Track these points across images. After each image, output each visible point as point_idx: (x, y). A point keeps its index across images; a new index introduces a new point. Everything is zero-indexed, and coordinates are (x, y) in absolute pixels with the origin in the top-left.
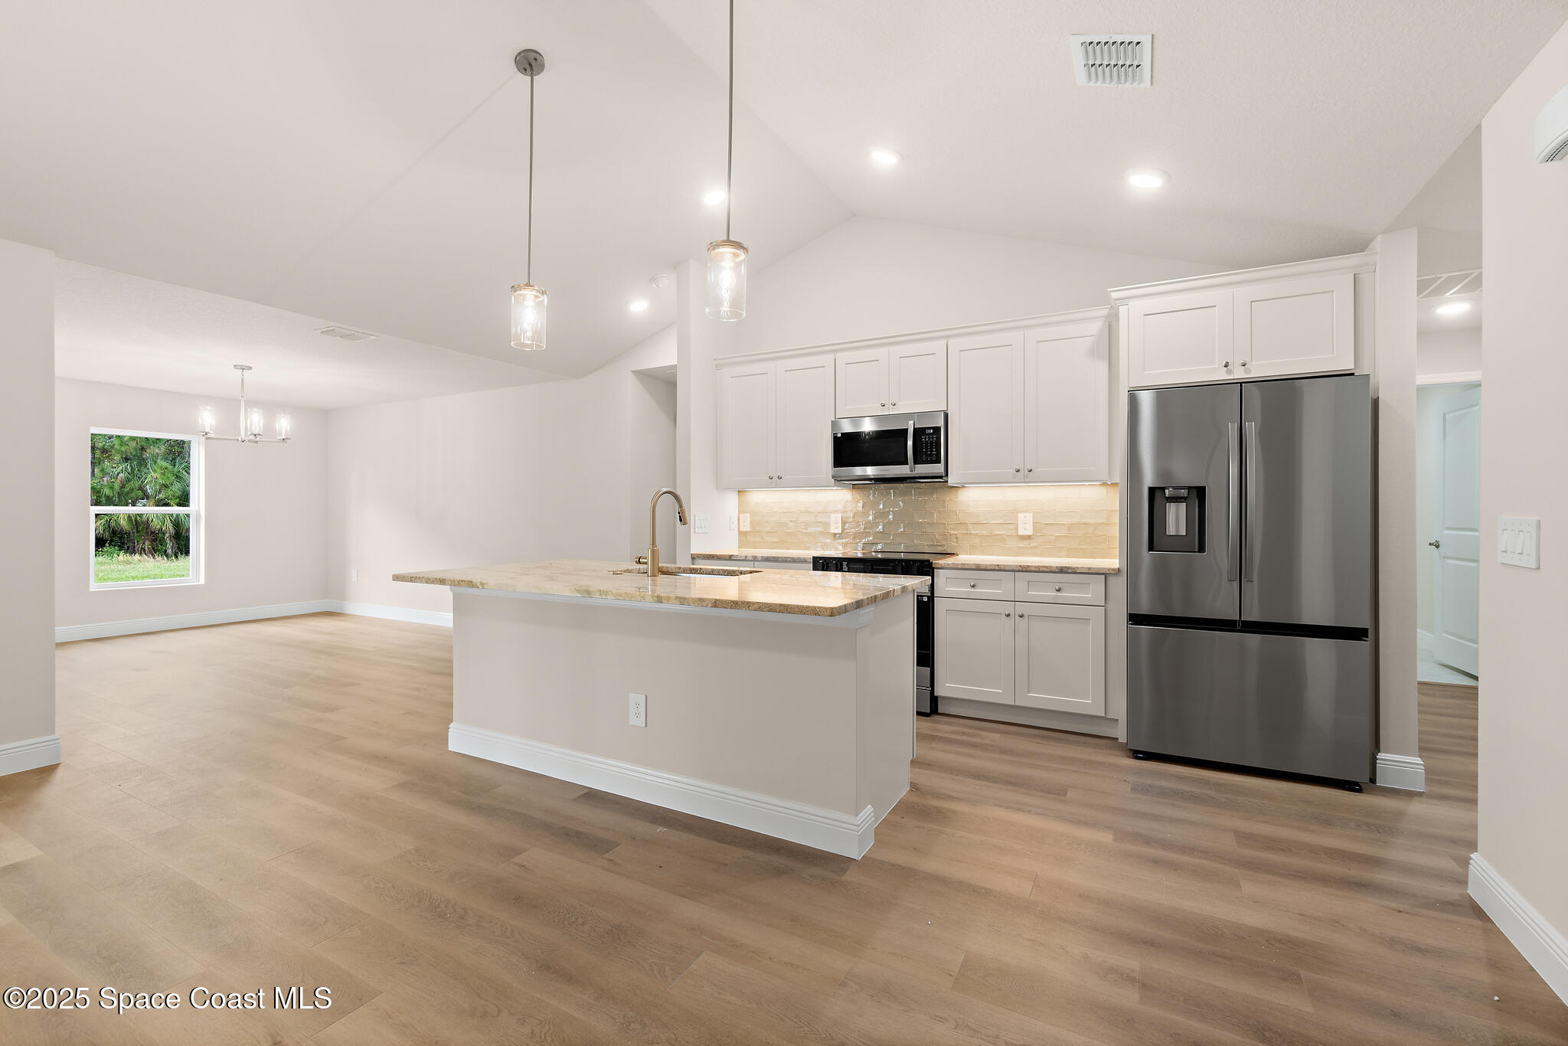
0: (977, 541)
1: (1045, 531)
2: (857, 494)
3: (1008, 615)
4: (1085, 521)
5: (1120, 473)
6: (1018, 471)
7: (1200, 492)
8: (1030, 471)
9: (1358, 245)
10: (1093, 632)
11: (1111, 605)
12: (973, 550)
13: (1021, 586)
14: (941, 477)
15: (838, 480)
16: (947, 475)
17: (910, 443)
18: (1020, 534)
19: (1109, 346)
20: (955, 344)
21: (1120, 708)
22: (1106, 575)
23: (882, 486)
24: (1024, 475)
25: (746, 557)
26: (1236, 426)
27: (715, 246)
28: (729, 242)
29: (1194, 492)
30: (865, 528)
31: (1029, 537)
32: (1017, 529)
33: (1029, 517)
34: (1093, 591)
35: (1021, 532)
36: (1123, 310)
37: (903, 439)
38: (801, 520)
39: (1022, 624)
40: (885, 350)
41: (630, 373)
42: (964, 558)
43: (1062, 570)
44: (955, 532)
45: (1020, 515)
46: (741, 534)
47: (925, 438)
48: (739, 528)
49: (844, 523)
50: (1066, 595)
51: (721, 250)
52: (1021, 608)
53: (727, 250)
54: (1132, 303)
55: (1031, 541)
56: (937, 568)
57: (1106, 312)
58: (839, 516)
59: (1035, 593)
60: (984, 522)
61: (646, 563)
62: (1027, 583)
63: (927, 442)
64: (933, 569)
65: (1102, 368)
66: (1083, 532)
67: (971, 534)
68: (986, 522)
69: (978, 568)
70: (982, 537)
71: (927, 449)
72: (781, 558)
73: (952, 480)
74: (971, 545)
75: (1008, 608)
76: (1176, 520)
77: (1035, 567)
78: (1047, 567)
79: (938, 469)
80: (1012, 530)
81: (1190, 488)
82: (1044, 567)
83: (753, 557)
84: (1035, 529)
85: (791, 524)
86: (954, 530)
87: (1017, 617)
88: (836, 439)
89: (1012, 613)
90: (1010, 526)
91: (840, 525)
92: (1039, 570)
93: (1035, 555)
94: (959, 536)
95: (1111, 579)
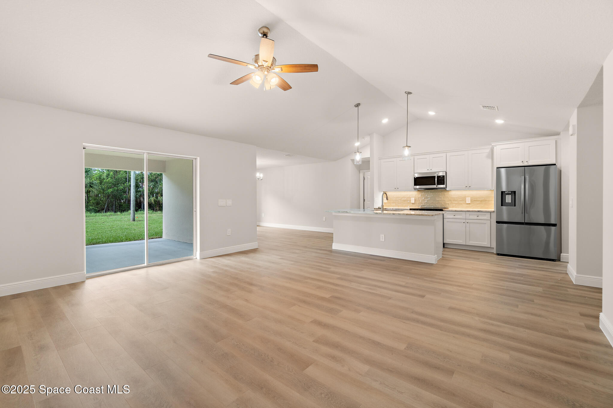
0: (454, 205)
1: (474, 202)
2: (419, 192)
4: (485, 199)
5: (494, 187)
6: (466, 187)
7: (515, 192)
8: (470, 187)
9: (558, 134)
10: (487, 227)
11: (492, 220)
12: (453, 207)
13: (468, 216)
14: (444, 188)
15: (415, 189)
16: (446, 188)
17: (436, 179)
18: (467, 203)
19: (491, 155)
20: (449, 154)
21: (494, 245)
22: (491, 212)
23: (427, 190)
24: (468, 188)
26: (524, 177)
27: (404, 147)
28: (407, 146)
29: (513, 192)
30: (421, 202)
31: (469, 204)
32: (466, 202)
33: (469, 198)
34: (487, 216)
36: (495, 148)
37: (434, 179)
39: (468, 225)
40: (428, 155)
41: (350, 160)
42: (450, 209)
43: (479, 211)
45: (467, 198)
50: (480, 217)
51: (406, 147)
52: (467, 221)
53: (407, 148)
54: (497, 146)
56: (444, 211)
57: (491, 147)
58: (414, 199)
59: (471, 217)
60: (456, 200)
61: (381, 208)
62: (469, 215)
63: (441, 179)
65: (490, 161)
67: (452, 203)
69: (456, 211)
70: (456, 204)
71: (441, 181)
76: (508, 199)
78: (474, 211)
79: (444, 186)
81: (512, 192)
84: (471, 201)
87: (467, 223)
88: (415, 179)
89: (465, 222)
90: (464, 201)
91: (414, 201)
92: (472, 211)
93: (471, 208)
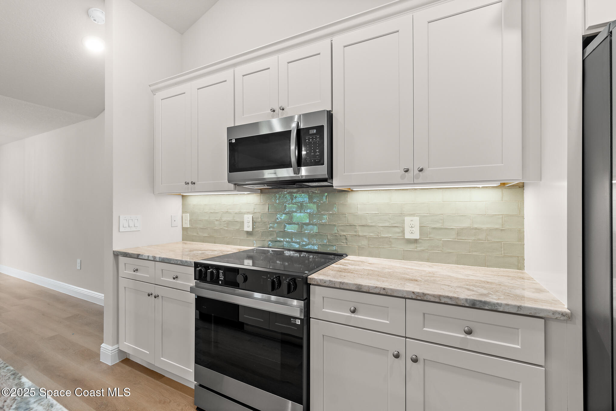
1: (431, 236)
3: (397, 356)
4: (476, 226)
6: (407, 171)
8: (421, 170)
13: (415, 319)
14: (325, 180)
15: (238, 186)
16: (331, 178)
17: (293, 145)
18: (406, 237)
20: (339, 40)
22: (547, 318)
24: (414, 175)
25: (148, 257)
31: (416, 241)
32: (403, 232)
33: (416, 220)
35: (408, 236)
37: (287, 141)
38: (224, 219)
39: (415, 369)
40: (274, 58)
44: (345, 234)
45: (407, 218)
46: (184, 229)
47: (309, 139)
48: (182, 226)
49: (254, 222)
52: (415, 348)
55: (418, 245)
56: (313, 285)
58: (250, 216)
59: (433, 331)
60: (371, 224)
62: (422, 316)
63: (310, 143)
64: (308, 285)
66: (473, 238)
67: (359, 236)
68: (373, 224)
69: (359, 290)
70: (369, 239)
72: (173, 260)
73: (337, 183)
74: (359, 247)
75: (398, 345)
77: (434, 296)
78: (451, 298)
79: (321, 171)
80: (399, 233)
82: (448, 297)
83: (153, 257)
84: (421, 234)
85: (217, 223)
86: (343, 231)
87: (410, 359)
88: (231, 145)
89: (403, 353)
90: (397, 230)
91: (251, 224)
94: (349, 238)
95: (554, 326)
